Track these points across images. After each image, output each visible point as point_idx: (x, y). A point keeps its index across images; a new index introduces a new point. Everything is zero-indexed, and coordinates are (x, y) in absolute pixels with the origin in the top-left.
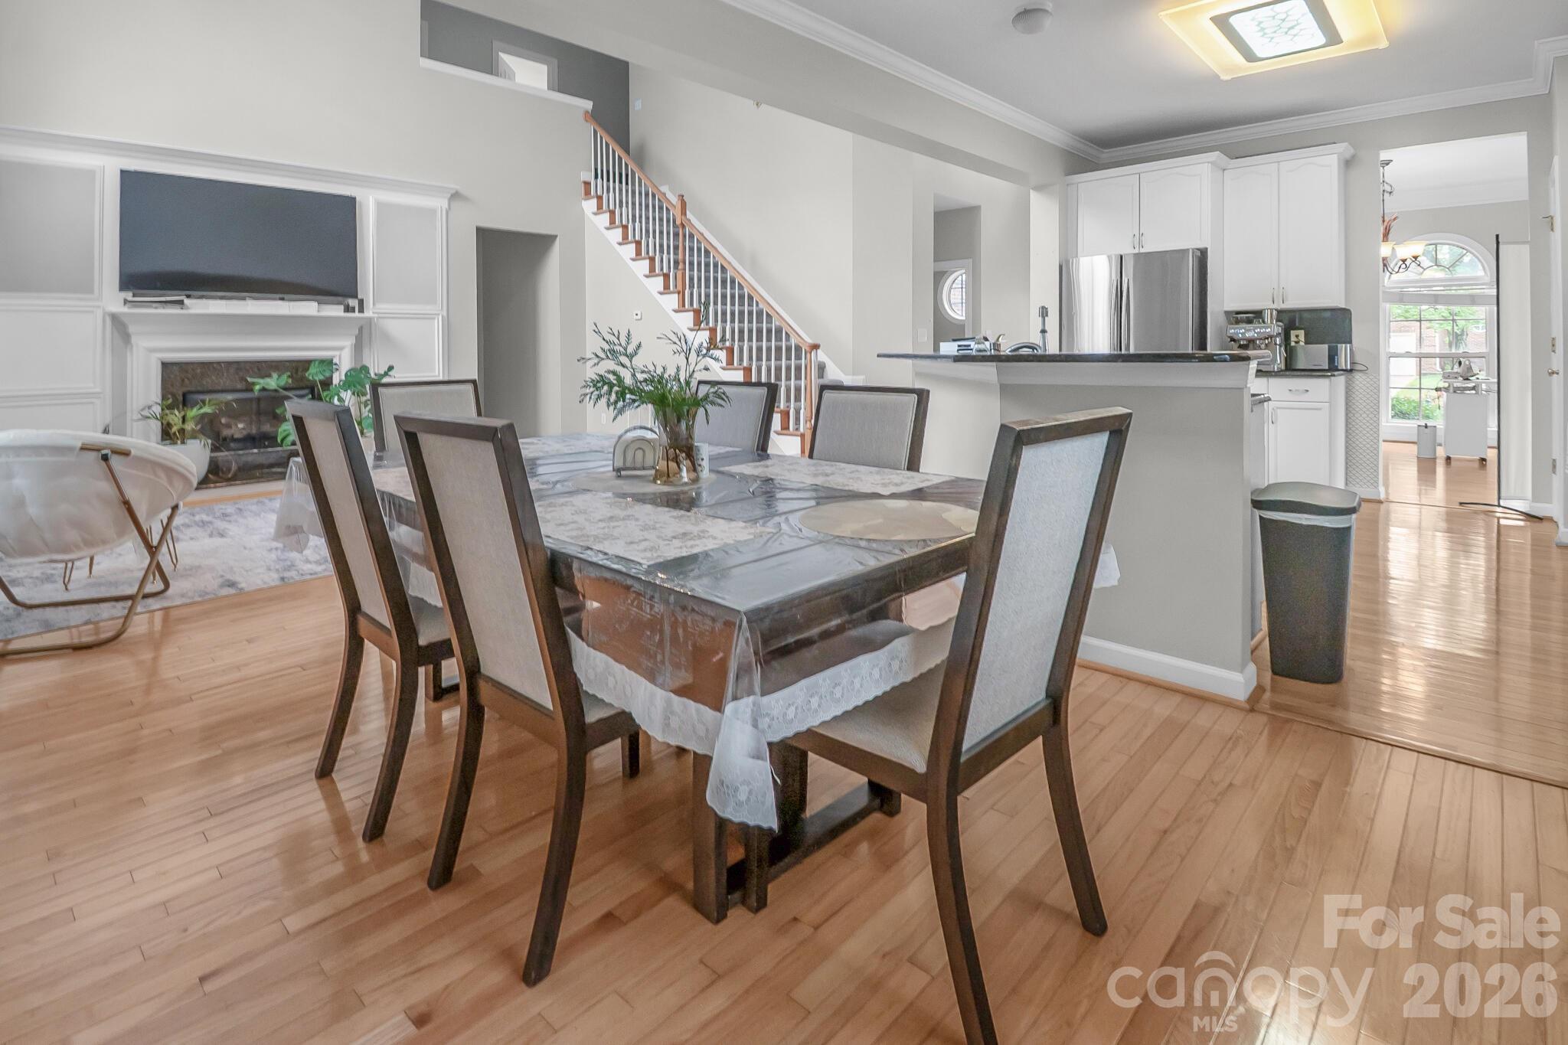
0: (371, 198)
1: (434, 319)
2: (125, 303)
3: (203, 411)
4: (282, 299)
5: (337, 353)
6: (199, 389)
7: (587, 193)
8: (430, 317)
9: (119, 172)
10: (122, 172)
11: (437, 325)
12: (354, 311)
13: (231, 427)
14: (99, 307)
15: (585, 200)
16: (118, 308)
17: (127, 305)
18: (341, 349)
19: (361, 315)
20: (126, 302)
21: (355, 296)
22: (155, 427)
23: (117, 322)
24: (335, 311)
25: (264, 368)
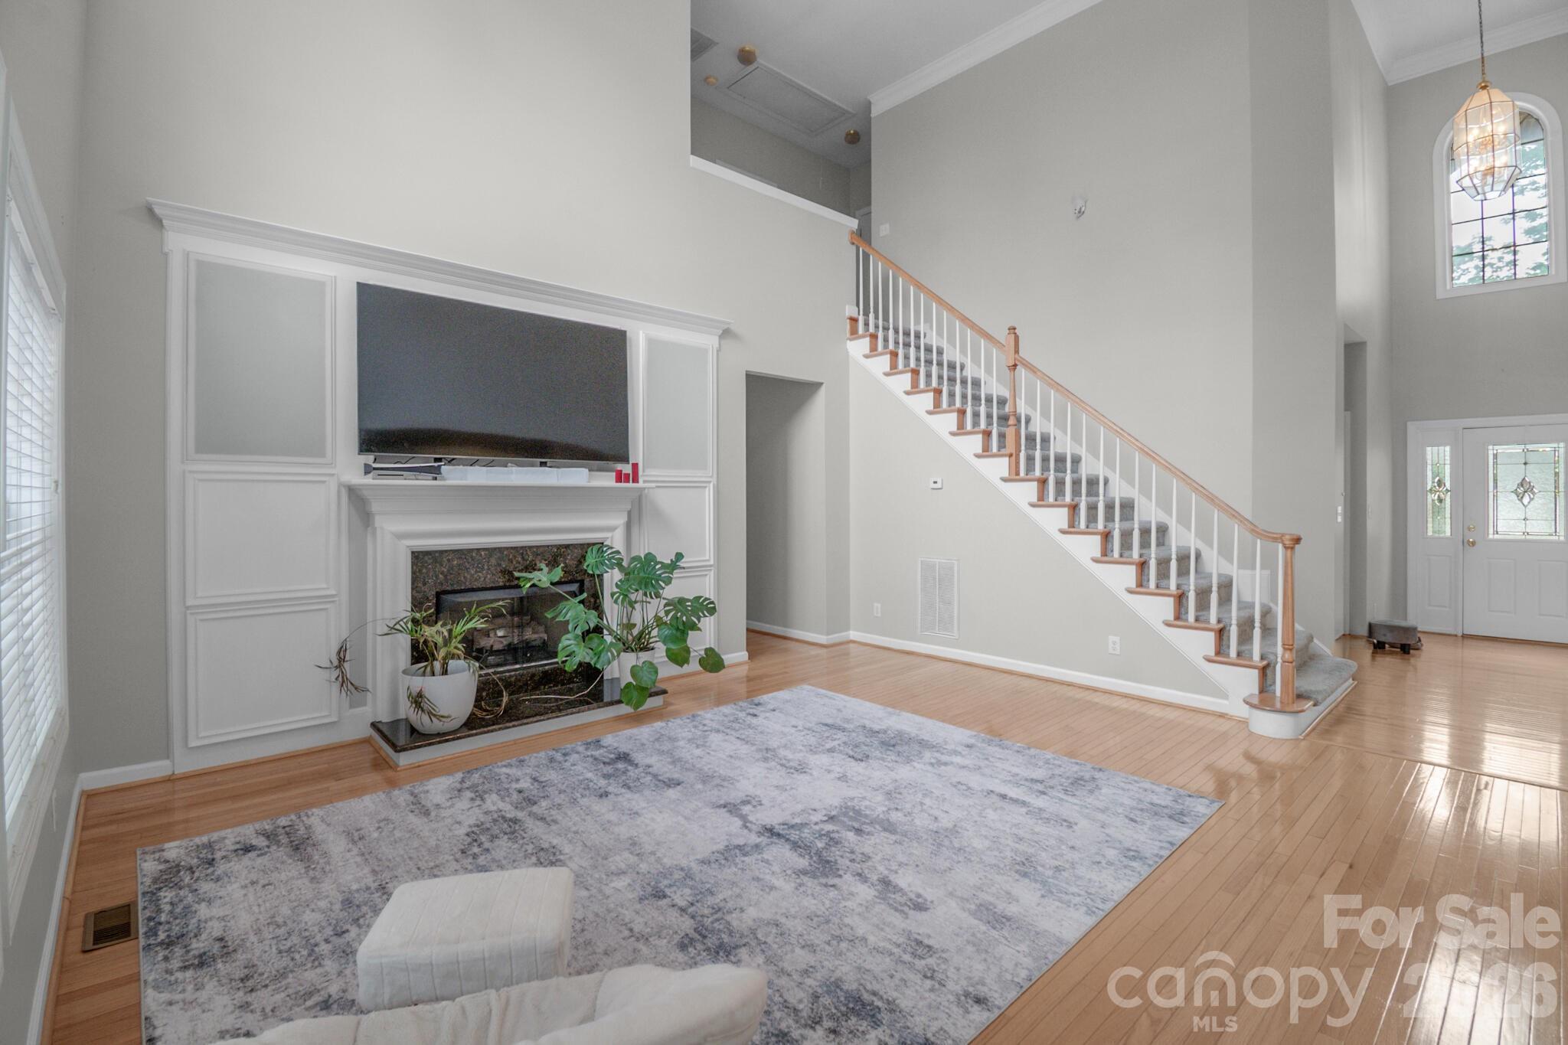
0: (641, 332)
1: (705, 487)
2: (367, 472)
3: (470, 625)
4: (543, 464)
5: (609, 535)
6: (456, 587)
7: (854, 332)
8: (700, 486)
9: (355, 285)
10: (358, 284)
11: (709, 494)
12: (628, 481)
13: (488, 636)
14: (333, 475)
15: (851, 340)
16: (358, 479)
17: (371, 475)
18: (612, 529)
19: (635, 485)
20: (368, 470)
21: (625, 459)
22: (404, 641)
23: (356, 497)
24: (606, 480)
25: (528, 557)
